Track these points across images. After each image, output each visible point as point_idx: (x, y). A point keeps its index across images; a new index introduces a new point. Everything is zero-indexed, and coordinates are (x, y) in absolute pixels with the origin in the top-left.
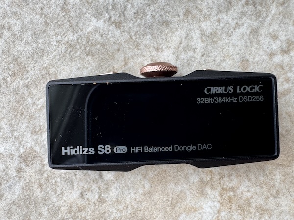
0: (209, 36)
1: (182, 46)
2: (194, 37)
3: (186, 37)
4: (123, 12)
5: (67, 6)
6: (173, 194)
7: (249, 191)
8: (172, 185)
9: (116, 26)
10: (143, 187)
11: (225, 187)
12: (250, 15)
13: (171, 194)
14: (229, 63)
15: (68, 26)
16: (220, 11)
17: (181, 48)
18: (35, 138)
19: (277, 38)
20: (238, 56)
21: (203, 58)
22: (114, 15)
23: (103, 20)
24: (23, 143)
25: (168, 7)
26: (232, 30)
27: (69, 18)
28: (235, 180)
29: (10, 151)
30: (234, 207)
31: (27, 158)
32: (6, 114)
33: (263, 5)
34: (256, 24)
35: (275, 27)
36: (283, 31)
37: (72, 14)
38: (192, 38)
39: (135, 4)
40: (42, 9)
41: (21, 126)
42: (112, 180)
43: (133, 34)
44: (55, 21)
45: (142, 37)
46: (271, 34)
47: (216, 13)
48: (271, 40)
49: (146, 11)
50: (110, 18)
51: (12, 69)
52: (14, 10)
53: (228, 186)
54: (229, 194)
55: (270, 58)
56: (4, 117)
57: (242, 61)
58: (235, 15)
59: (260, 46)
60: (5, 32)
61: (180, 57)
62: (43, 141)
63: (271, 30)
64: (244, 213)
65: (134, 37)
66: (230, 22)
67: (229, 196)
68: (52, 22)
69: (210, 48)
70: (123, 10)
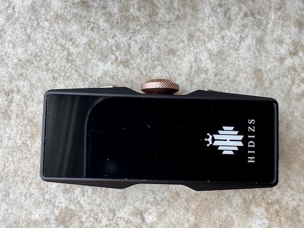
0: (217, 55)
1: (193, 70)
2: (203, 59)
3: (195, 61)
4: (128, 50)
5: (71, 56)
6: (219, 221)
7: (294, 200)
8: (216, 212)
9: (124, 65)
10: (188, 220)
11: (269, 201)
12: (251, 26)
13: (217, 222)
14: (243, 77)
15: (76, 76)
16: (222, 28)
17: (193, 73)
18: (68, 196)
19: (282, 42)
20: (250, 68)
21: (217, 78)
22: (120, 55)
23: (110, 63)
24: (56, 204)
25: (170, 35)
26: (238, 44)
27: (75, 68)
28: (277, 192)
29: (45, 216)
30: (283, 219)
31: (64, 219)
32: (33, 179)
33: (262, 13)
34: (259, 33)
35: (278, 32)
36: (287, 34)
37: (78, 63)
38: (201, 60)
39: (138, 40)
40: (47, 65)
41: (51, 188)
42: (155, 222)
43: (142, 69)
44: (63, 74)
45: (152, 70)
46: (275, 40)
47: (218, 31)
48: (277, 46)
49: (150, 44)
50: (116, 59)
51: (30, 132)
52: (19, 72)
53: (272, 200)
54: (275, 208)
55: (281, 63)
56: (32, 182)
57: (255, 72)
58: (237, 29)
59: (268, 54)
60: (15, 95)
61: (193, 82)
62: (77, 197)
63: (275, 35)
64: (294, 223)
65: (144, 73)
66: (234, 36)
67: (275, 210)
68: (60, 76)
69: (220, 66)
70: (127, 48)
